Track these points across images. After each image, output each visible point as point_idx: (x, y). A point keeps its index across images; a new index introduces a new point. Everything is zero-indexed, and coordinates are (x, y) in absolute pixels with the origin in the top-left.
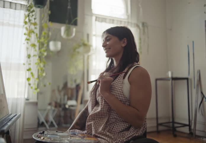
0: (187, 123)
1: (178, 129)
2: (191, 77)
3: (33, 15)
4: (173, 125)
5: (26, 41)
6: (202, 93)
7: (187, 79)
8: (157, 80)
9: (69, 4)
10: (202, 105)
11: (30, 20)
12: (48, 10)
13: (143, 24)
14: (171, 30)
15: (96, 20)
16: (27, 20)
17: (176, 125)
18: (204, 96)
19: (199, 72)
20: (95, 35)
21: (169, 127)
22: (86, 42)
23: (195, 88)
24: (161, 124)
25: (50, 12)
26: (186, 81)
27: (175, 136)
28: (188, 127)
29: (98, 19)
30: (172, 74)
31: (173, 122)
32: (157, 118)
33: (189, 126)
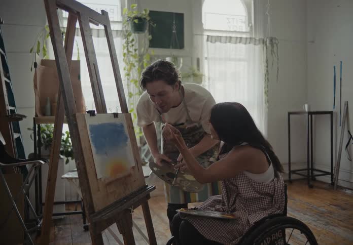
0: (329, 171)
1: (318, 178)
2: (336, 110)
3: (133, 45)
4: (312, 173)
5: (127, 77)
6: (349, 132)
7: (331, 113)
8: (289, 114)
9: (174, 27)
10: (348, 147)
11: (129, 52)
12: (147, 34)
13: (271, 40)
14: (313, 42)
15: (208, 40)
16: (126, 51)
17: (316, 173)
18: (351, 136)
19: (347, 104)
20: (206, 58)
21: (304, 175)
22: (196, 72)
23: (340, 125)
24: (294, 172)
25: (150, 37)
26: (329, 115)
27: (311, 187)
28: (330, 176)
29: (210, 39)
30: (309, 108)
31: (313, 169)
32: (290, 163)
33: (332, 174)
